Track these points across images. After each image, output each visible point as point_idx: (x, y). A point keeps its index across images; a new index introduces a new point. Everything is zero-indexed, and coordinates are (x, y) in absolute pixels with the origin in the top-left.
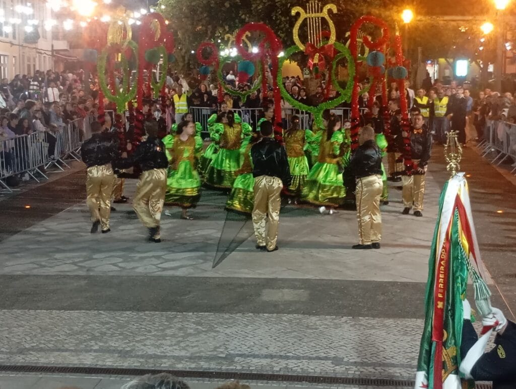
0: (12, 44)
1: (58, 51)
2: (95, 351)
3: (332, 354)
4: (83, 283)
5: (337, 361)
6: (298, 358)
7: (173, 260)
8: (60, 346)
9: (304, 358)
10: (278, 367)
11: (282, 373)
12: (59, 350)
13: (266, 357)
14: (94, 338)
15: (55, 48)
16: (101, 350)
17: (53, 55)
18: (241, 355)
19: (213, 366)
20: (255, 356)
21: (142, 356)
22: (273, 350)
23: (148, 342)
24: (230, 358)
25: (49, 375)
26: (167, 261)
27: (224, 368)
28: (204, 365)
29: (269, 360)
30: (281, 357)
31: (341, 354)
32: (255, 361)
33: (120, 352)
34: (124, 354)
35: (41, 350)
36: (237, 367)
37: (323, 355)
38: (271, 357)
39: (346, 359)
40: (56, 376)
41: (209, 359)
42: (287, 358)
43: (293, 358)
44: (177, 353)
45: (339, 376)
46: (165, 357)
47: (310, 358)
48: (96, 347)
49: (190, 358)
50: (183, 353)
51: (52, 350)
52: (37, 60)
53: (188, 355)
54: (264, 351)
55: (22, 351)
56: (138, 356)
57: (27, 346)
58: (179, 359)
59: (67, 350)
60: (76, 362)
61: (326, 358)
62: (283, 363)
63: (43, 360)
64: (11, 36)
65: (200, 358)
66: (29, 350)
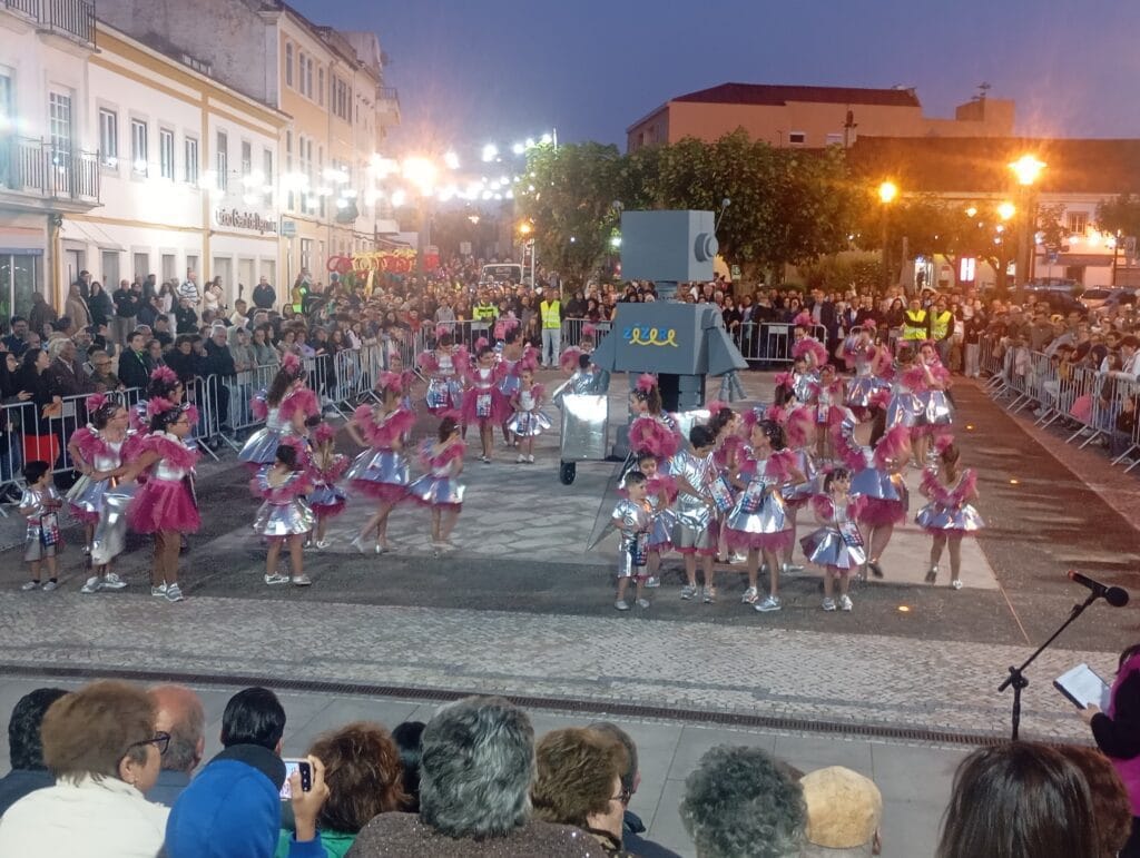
0: (319, 224)
1: (383, 235)
2: (413, 665)
3: (753, 682)
4: (401, 565)
5: (760, 693)
6: (703, 686)
7: (531, 538)
8: (363, 656)
9: (711, 687)
10: (673, 698)
11: (678, 707)
12: (362, 661)
13: (656, 682)
14: (412, 646)
15: (379, 230)
16: (420, 664)
17: (376, 240)
18: (621, 679)
19: (579, 693)
20: (640, 681)
21: (479, 675)
22: (667, 673)
23: (488, 655)
24: (603, 682)
25: (345, 697)
26: (522, 538)
27: (597, 696)
28: (567, 691)
29: (660, 687)
30: (678, 684)
31: (766, 683)
32: (640, 688)
33: (448, 667)
34: (453, 670)
35: (337, 660)
36: (614, 695)
37: (739, 683)
38: (665, 683)
39: (773, 691)
40: (356, 698)
41: (573, 682)
42: (688, 685)
43: (695, 686)
44: (528, 673)
45: (761, 715)
46: (511, 677)
47: (720, 688)
48: (414, 660)
49: (547, 680)
50: (537, 673)
51: (351, 661)
52: (354, 247)
53: (545, 675)
54: (655, 675)
55: (311, 661)
56: (472, 675)
57: (318, 654)
58: (530, 680)
59: (372, 663)
60: (385, 679)
61: (744, 689)
62: (681, 693)
63: (339, 675)
64: (318, 213)
65: (561, 680)
66: (320, 659)
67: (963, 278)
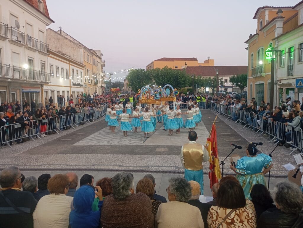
0: (91, 85)
1: (103, 86)
2: (113, 165)
3: (175, 165)
4: (109, 147)
5: (176, 167)
6: (166, 167)
7: (133, 141)
8: (103, 164)
9: (167, 167)
10: (161, 169)
11: (161, 171)
12: (104, 165)
13: (157, 166)
14: (113, 162)
15: (102, 86)
16: (114, 165)
17: (101, 87)
18: (151, 166)
19: (144, 169)
20: (154, 166)
21: (125, 166)
22: (159, 164)
23: (126, 163)
24: (148, 167)
25: (101, 172)
26: (131, 141)
27: (147, 169)
28: (141, 169)
29: (158, 167)
30: (161, 166)
31: (177, 165)
32: (155, 167)
33: (119, 165)
34: (120, 166)
35: (99, 165)
36: (150, 169)
37: (172, 166)
38: (159, 166)
39: (178, 167)
40: (103, 172)
41: (143, 167)
42: (163, 167)
43: (164, 166)
44: (134, 166)
45: (176, 171)
46: (131, 167)
47: (169, 167)
48: (113, 164)
49: (138, 167)
50: (136, 166)
51: (102, 165)
52: (97, 89)
53: (137, 166)
54: (157, 165)
55: (94, 165)
56: (124, 166)
57: (95, 164)
58: (135, 167)
59: (105, 165)
60: (108, 168)
61: (173, 167)
62: (162, 168)
63: (99, 168)
64: (91, 83)
65: (140, 167)
66: (96, 165)
67: (207, 91)
